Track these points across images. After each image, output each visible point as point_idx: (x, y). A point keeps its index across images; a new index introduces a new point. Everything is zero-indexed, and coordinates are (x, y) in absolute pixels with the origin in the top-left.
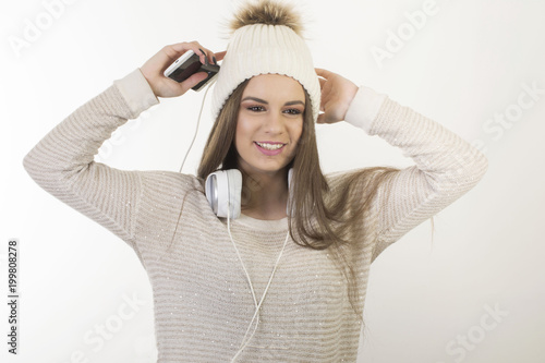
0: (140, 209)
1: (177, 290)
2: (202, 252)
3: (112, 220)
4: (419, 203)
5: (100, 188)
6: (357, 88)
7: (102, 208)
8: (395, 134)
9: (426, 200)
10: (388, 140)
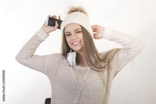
0: (47, 65)
1: (58, 87)
2: (64, 76)
3: (40, 69)
4: (126, 59)
5: (35, 61)
6: (104, 28)
7: (36, 66)
8: (117, 39)
9: (128, 58)
10: (115, 42)
